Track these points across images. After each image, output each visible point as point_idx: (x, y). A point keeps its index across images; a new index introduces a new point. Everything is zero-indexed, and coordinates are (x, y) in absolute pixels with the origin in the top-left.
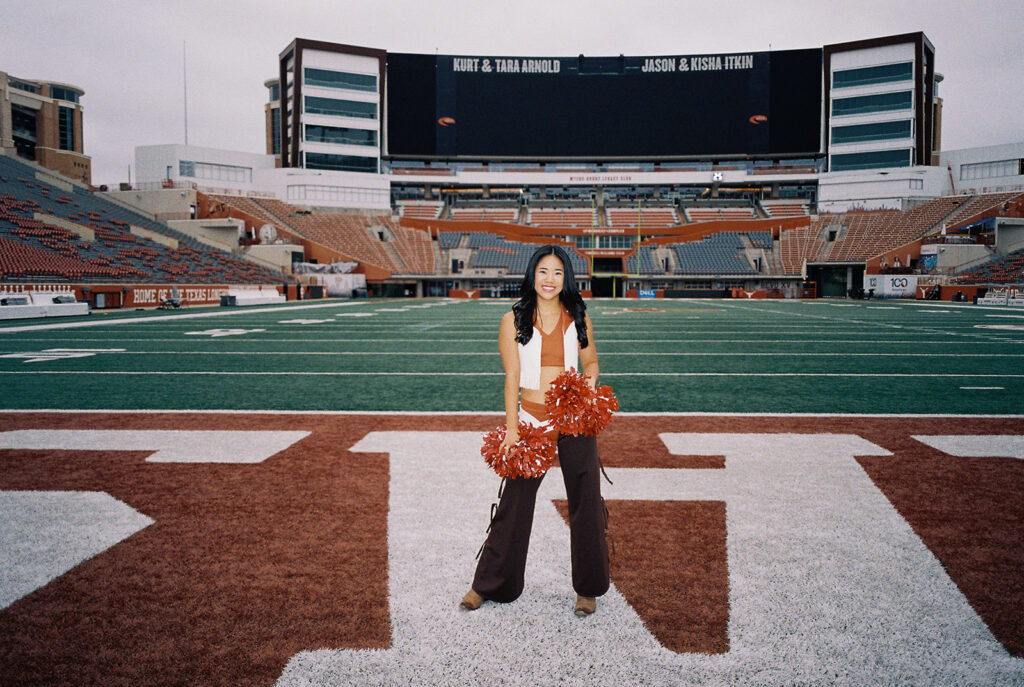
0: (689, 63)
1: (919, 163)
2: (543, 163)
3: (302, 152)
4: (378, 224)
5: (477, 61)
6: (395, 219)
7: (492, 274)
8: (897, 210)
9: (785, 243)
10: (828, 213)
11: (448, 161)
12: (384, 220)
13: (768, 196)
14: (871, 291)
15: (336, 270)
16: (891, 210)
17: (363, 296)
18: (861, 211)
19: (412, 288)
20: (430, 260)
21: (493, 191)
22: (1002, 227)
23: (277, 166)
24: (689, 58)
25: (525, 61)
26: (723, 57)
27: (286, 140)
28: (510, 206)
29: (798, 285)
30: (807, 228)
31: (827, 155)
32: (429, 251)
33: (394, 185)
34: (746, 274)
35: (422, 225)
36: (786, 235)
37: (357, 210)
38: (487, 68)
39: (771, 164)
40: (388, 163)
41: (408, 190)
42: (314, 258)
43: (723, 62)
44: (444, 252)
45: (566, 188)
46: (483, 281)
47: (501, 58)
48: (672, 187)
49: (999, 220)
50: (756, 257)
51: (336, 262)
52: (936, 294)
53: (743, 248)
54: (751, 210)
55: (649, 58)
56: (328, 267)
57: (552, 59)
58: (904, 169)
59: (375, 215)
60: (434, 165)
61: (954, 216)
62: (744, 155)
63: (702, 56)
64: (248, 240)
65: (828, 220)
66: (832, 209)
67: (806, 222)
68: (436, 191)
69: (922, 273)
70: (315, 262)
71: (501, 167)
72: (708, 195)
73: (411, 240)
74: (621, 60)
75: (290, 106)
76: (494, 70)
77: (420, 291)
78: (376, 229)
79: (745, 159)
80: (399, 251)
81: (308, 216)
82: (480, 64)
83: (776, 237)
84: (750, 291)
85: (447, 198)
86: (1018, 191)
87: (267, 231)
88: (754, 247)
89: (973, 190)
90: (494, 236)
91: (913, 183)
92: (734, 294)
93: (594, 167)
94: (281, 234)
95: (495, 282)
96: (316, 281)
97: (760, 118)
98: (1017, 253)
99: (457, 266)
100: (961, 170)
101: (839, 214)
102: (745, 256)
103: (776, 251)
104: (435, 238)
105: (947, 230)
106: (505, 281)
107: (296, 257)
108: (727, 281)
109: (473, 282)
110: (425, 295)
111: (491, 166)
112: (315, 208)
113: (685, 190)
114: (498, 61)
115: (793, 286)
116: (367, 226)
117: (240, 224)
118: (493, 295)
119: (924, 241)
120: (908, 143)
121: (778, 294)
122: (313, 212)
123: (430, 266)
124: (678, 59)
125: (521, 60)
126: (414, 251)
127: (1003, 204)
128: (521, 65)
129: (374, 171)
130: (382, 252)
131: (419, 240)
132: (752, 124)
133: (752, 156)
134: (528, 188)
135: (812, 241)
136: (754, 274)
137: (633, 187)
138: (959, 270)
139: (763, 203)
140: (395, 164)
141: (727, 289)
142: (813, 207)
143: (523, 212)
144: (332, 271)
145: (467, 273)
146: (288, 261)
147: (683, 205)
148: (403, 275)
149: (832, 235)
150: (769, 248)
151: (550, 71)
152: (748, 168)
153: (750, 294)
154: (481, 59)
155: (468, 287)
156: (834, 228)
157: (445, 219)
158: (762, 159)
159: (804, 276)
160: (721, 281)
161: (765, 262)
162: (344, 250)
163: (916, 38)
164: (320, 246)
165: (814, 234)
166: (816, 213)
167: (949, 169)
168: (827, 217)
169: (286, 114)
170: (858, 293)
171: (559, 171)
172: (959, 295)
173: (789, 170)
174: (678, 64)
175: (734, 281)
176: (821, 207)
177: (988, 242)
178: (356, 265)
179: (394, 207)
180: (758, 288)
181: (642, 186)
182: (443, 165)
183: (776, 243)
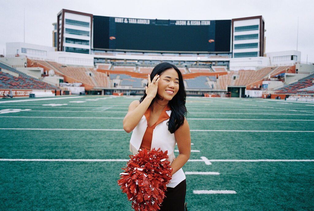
0: (190, 22)
1: (260, 55)
2: (143, 53)
3: (64, 47)
4: (89, 70)
5: (123, 19)
6: (95, 69)
7: (127, 88)
8: (254, 71)
9: (220, 80)
10: (233, 71)
11: (113, 51)
12: (91, 70)
13: (214, 65)
14: (249, 96)
15: (74, 86)
16: (253, 71)
17: (84, 94)
18: (243, 70)
19: (100, 92)
20: (107, 83)
21: (128, 61)
22: (287, 76)
23: (56, 51)
24: (190, 21)
25: (138, 20)
26: (201, 21)
27: (59, 43)
28: (133, 66)
29: (225, 93)
30: (226, 75)
31: (232, 53)
32: (106, 79)
33: (95, 58)
34: (209, 89)
35: (104, 71)
36: (220, 77)
37: (82, 66)
38: (126, 22)
39: (215, 55)
40: (93, 51)
41: (100, 61)
42: (67, 81)
43: (201, 23)
44: (111, 80)
45: (151, 61)
46: (124, 90)
47: (131, 19)
48: (184, 62)
49: (286, 74)
50: (212, 84)
51: (75, 82)
52: (269, 97)
53: (207, 81)
54: (209, 69)
55: (178, 20)
56: (72, 84)
57: (147, 20)
58: (256, 57)
59: (89, 68)
60: (108, 52)
61: (272, 72)
62: (207, 52)
63: (194, 21)
64: (44, 75)
65: (233, 73)
66: (235, 70)
67: (226, 73)
68: (109, 61)
69: (263, 90)
70: (67, 83)
71: (130, 53)
72: (196, 65)
73: (100, 76)
74: (169, 21)
75: (60, 32)
76: (128, 22)
77: (103, 93)
78: (89, 73)
79: (207, 53)
80: (96, 79)
81: (66, 67)
82: (124, 20)
83: (217, 78)
84: (210, 95)
85: (112, 63)
86: (291, 65)
87: (51, 72)
88: (211, 81)
89: (277, 65)
90: (128, 76)
91: (259, 62)
92: (205, 95)
93: (160, 54)
94: (56, 73)
95: (128, 90)
96: (67, 89)
97: (212, 41)
98: (292, 84)
99: (115, 85)
100: (273, 58)
101: (236, 71)
102: (208, 84)
103: (218, 82)
104: (108, 76)
105: (271, 77)
106: (132, 90)
107: (61, 81)
108: (203, 92)
109: (121, 91)
110: (105, 94)
111: (127, 53)
112: (68, 65)
113: (189, 62)
114: (129, 20)
115: (223, 93)
116: (86, 71)
117: (42, 70)
118: (127, 95)
119: (263, 80)
120: (257, 50)
121: (218, 96)
122: (68, 66)
123: (106, 85)
124: (187, 21)
125: (137, 19)
126: (101, 79)
127: (287, 69)
128: (137, 21)
129: (88, 53)
130: (91, 80)
131: (103, 76)
132: (209, 43)
133: (209, 52)
134: (139, 61)
135: (228, 79)
136: (211, 89)
137: (172, 61)
138: (274, 89)
139: (213, 67)
140: (96, 51)
141: (203, 94)
142: (228, 68)
143: (137, 68)
144: (73, 86)
145: (118, 87)
146: (58, 82)
147: (188, 67)
148: (97, 87)
149: (235, 78)
150: (215, 81)
151: (147, 23)
152: (208, 56)
153: (210, 96)
154: (124, 19)
155: (119, 92)
156: (235, 76)
157: (112, 70)
158: (213, 53)
159: (227, 90)
160: (201, 92)
161: (214, 86)
162: (78, 79)
163: (260, 17)
164: (69, 78)
165: (229, 77)
166: (229, 70)
167: (270, 58)
168: (233, 72)
169: (59, 34)
170: (244, 96)
171: (149, 55)
172: (278, 97)
173: (221, 57)
174: (187, 23)
175: (205, 92)
176: (231, 69)
177: (283, 81)
178: (81, 84)
179: (95, 65)
180: (213, 94)
181: (175, 61)
182: (111, 52)
183: (217, 80)
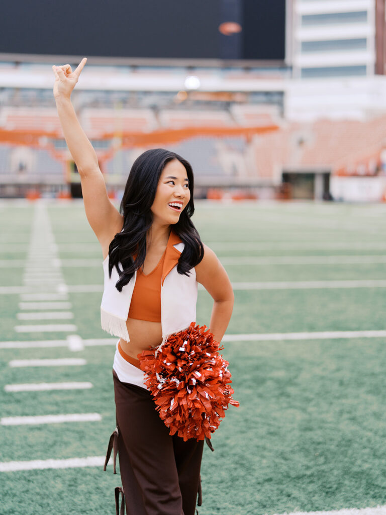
2: (17, 64)
9: (257, 149)
10: (296, 122)
13: (239, 103)
16: (354, 120)
29: (272, 190)
30: (276, 134)
31: (292, 67)
36: (256, 140)
48: (147, 93)
50: (232, 162)
53: (217, 153)
54: (223, 115)
65: (296, 129)
67: (273, 128)
79: (217, 67)
83: (249, 143)
84: (228, 195)
88: (229, 150)
101: (306, 124)
102: (219, 160)
103: (250, 155)
113: (162, 96)
120: (367, 56)
121: (251, 197)
132: (223, 34)
135: (282, 147)
137: (108, 92)
139: (235, 109)
141: (203, 191)
142: (282, 114)
147: (159, 110)
149: (301, 142)
150: (242, 152)
153: (228, 198)
156: (302, 136)
161: (240, 168)
165: (283, 141)
166: (284, 119)
168: (295, 126)
170: (328, 197)
176: (290, 115)
181: (118, 91)
183: (249, 147)
